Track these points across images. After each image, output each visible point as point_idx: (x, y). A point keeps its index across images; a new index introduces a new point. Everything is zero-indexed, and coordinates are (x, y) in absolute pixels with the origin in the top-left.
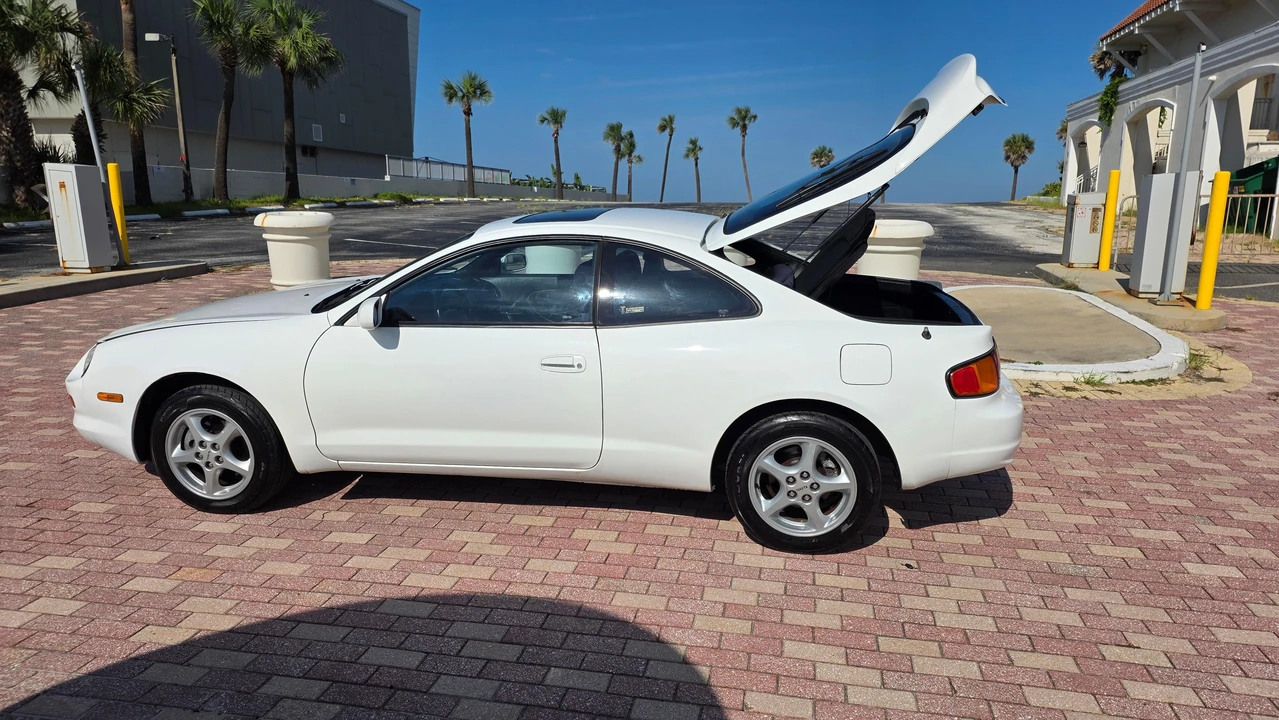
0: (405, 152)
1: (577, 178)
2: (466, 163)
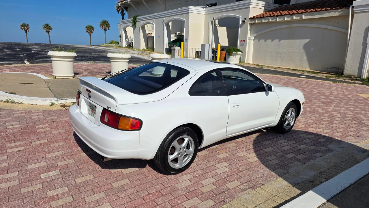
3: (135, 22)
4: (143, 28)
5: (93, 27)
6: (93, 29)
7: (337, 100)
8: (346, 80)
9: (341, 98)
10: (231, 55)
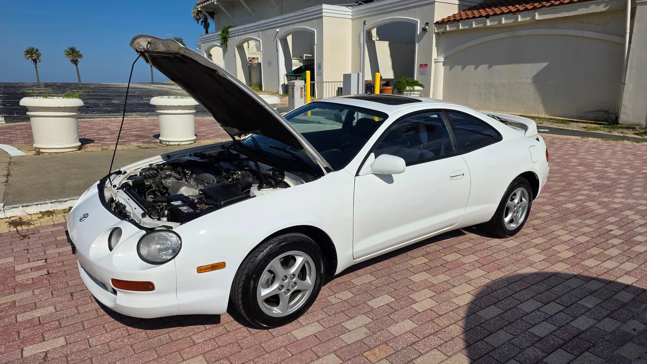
3: (225, 37)
4: (240, 48)
7: (623, 180)
8: (627, 133)
9: (629, 174)
10: (403, 92)
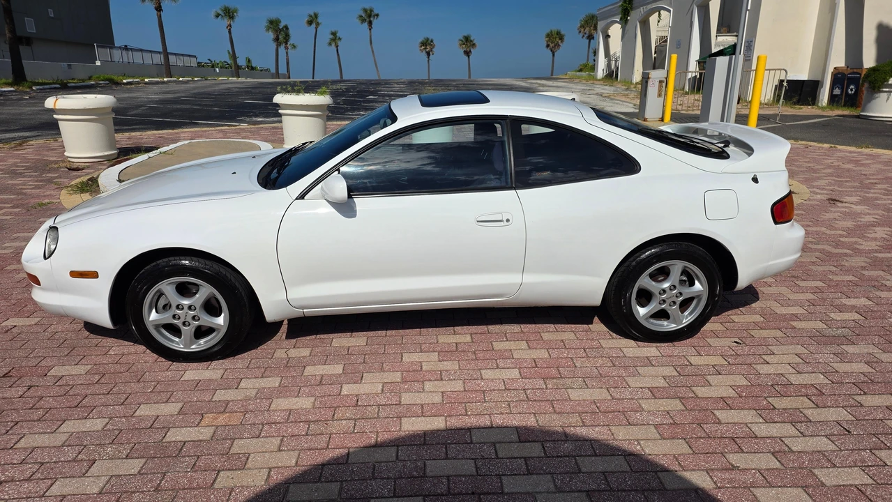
0: (108, 42)
1: (249, 61)
2: (161, 50)
3: (627, 9)
4: (645, 24)
5: (562, 33)
6: (561, 38)
10: (879, 88)
